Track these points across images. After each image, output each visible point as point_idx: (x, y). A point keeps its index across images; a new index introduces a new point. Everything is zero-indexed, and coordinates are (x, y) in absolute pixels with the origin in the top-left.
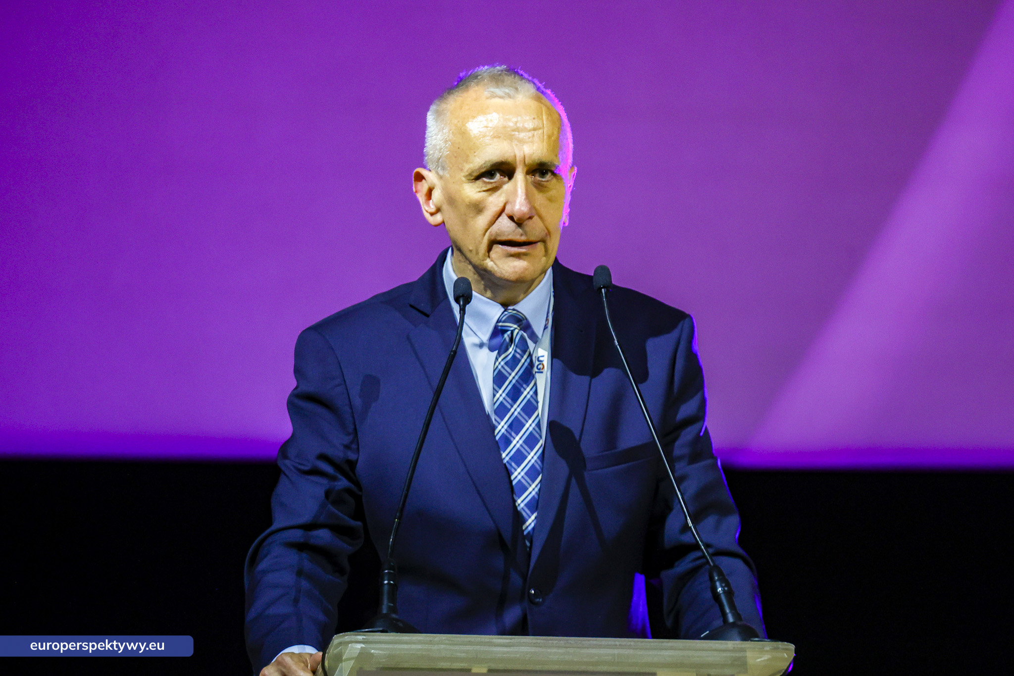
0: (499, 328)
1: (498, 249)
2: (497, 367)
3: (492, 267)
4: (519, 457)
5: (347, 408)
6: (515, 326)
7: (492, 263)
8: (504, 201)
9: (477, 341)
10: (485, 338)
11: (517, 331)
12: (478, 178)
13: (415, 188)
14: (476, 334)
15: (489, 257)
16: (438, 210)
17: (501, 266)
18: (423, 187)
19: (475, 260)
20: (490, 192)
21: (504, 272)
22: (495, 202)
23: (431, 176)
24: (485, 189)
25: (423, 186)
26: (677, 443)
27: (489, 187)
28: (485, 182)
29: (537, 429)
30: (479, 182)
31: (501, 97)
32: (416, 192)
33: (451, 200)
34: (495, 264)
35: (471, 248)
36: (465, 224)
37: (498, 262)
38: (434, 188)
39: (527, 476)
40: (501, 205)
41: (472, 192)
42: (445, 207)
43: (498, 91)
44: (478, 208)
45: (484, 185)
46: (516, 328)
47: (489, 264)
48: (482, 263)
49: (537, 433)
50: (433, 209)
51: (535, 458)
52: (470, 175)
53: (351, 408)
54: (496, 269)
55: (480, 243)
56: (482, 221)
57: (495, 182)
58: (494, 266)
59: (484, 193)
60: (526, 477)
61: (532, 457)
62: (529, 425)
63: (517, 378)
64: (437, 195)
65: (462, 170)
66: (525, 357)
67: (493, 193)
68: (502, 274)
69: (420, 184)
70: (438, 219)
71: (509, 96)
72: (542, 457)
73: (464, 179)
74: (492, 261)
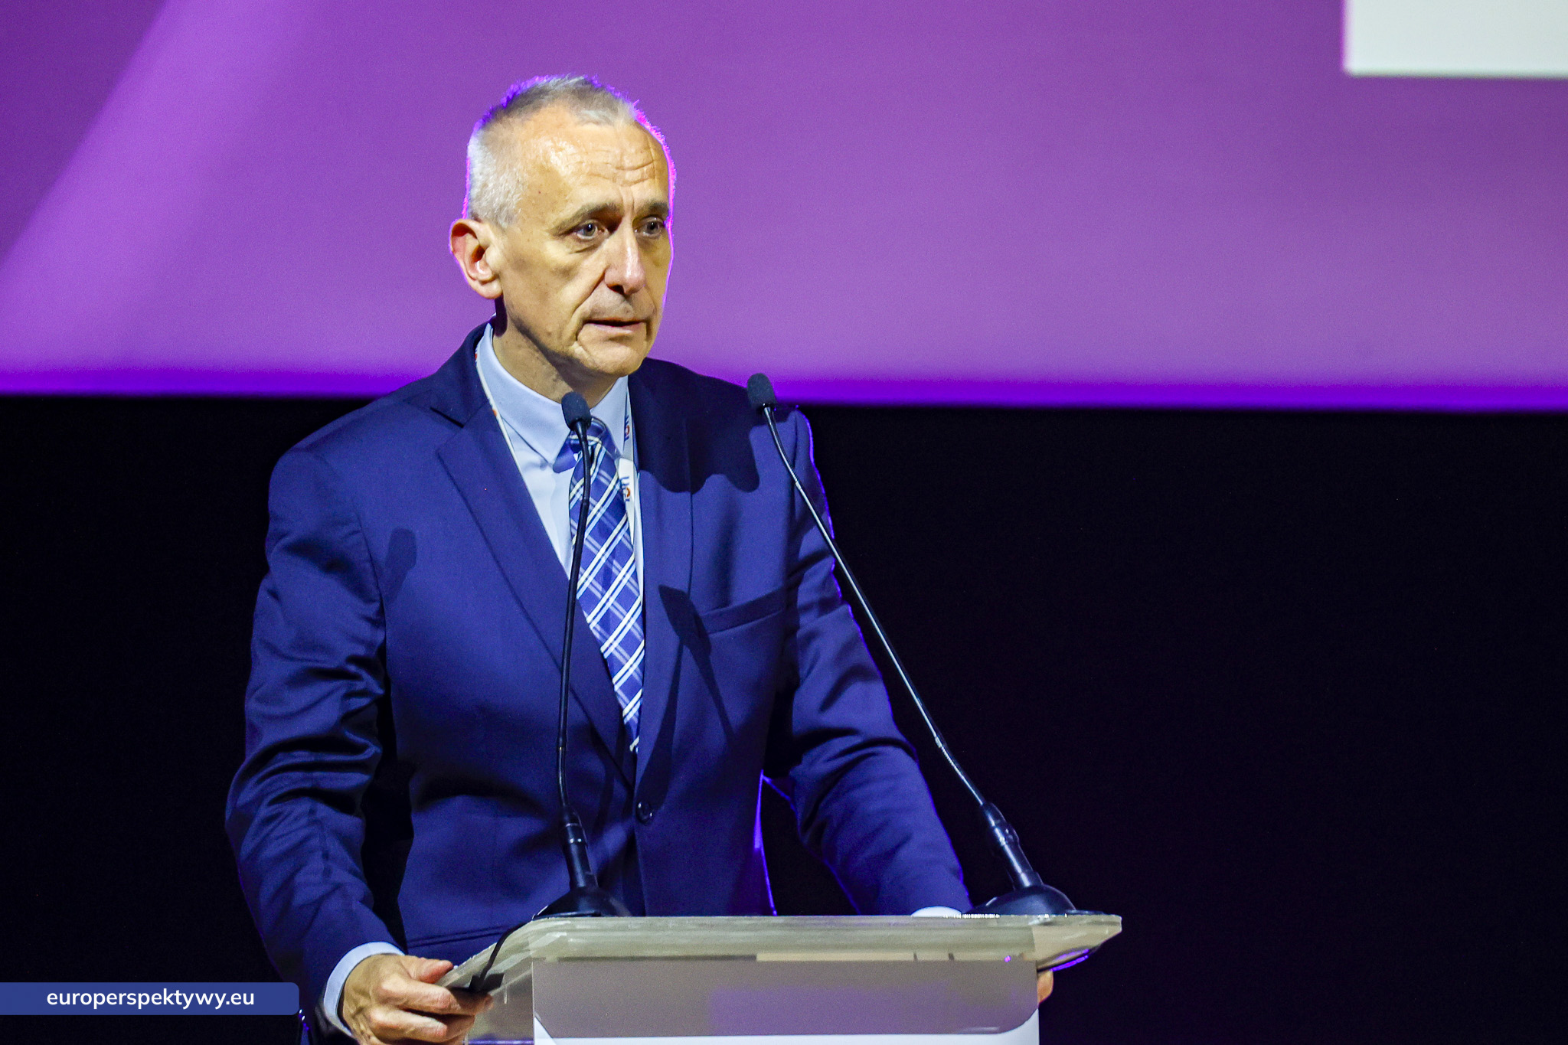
0: (572, 442)
1: (591, 330)
2: (574, 496)
3: (581, 355)
4: (608, 622)
5: (368, 565)
6: (597, 439)
7: (581, 349)
8: (605, 266)
9: (536, 459)
10: (551, 456)
11: (599, 446)
12: (569, 232)
13: (453, 245)
14: (535, 451)
15: (577, 340)
16: (496, 277)
17: (594, 353)
18: (470, 244)
19: (554, 344)
20: (585, 254)
21: (598, 361)
22: (591, 266)
23: (484, 231)
24: (579, 249)
25: (465, 244)
26: (802, 588)
27: (585, 246)
28: (580, 240)
29: (633, 582)
30: (568, 238)
31: (597, 123)
32: (454, 251)
33: (521, 263)
34: (586, 350)
35: (550, 330)
36: (544, 296)
37: (589, 347)
38: (487, 247)
39: (622, 646)
40: (601, 272)
41: (558, 252)
42: (509, 274)
43: (592, 114)
44: (567, 273)
45: (578, 243)
46: (597, 443)
47: (576, 350)
48: (565, 349)
49: (634, 586)
50: (486, 275)
51: (633, 621)
52: (559, 228)
53: (373, 566)
54: (586, 356)
55: (566, 322)
56: (572, 291)
57: (593, 239)
58: (584, 352)
59: (578, 254)
60: (621, 650)
61: (629, 621)
62: (622, 576)
63: (603, 510)
64: (493, 256)
65: (543, 222)
66: (613, 482)
67: (588, 255)
68: (594, 363)
69: (460, 239)
70: (494, 289)
71: (608, 122)
72: (643, 619)
73: (547, 234)
74: (581, 345)
